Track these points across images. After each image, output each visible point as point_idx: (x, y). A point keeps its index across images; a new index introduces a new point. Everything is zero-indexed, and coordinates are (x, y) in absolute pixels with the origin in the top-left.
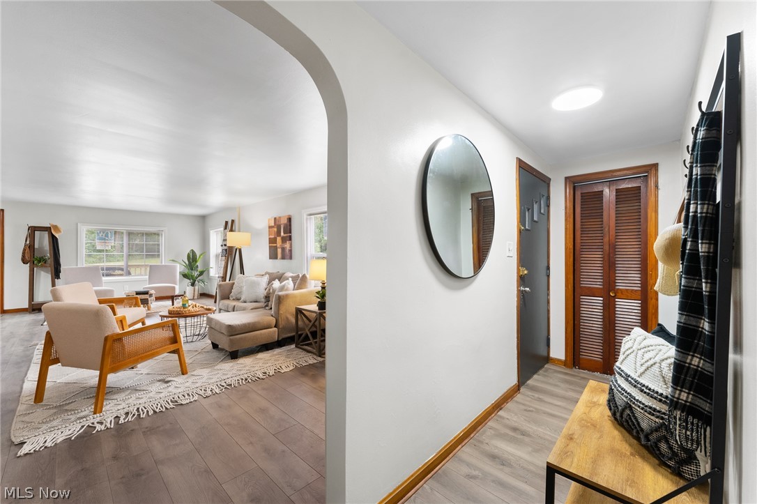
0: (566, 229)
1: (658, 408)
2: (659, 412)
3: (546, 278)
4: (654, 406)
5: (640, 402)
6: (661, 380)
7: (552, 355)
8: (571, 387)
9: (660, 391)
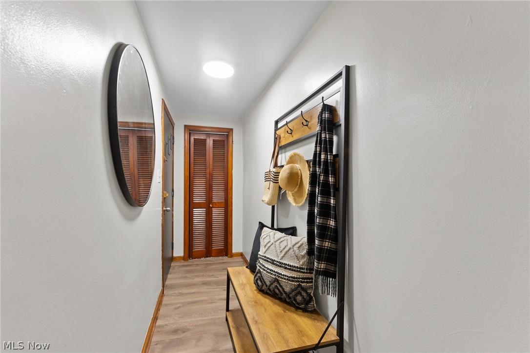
0: (185, 162)
1: (296, 276)
2: (297, 278)
3: (171, 197)
4: (293, 276)
5: (285, 276)
6: (296, 258)
7: (175, 255)
8: (194, 274)
9: (296, 265)
